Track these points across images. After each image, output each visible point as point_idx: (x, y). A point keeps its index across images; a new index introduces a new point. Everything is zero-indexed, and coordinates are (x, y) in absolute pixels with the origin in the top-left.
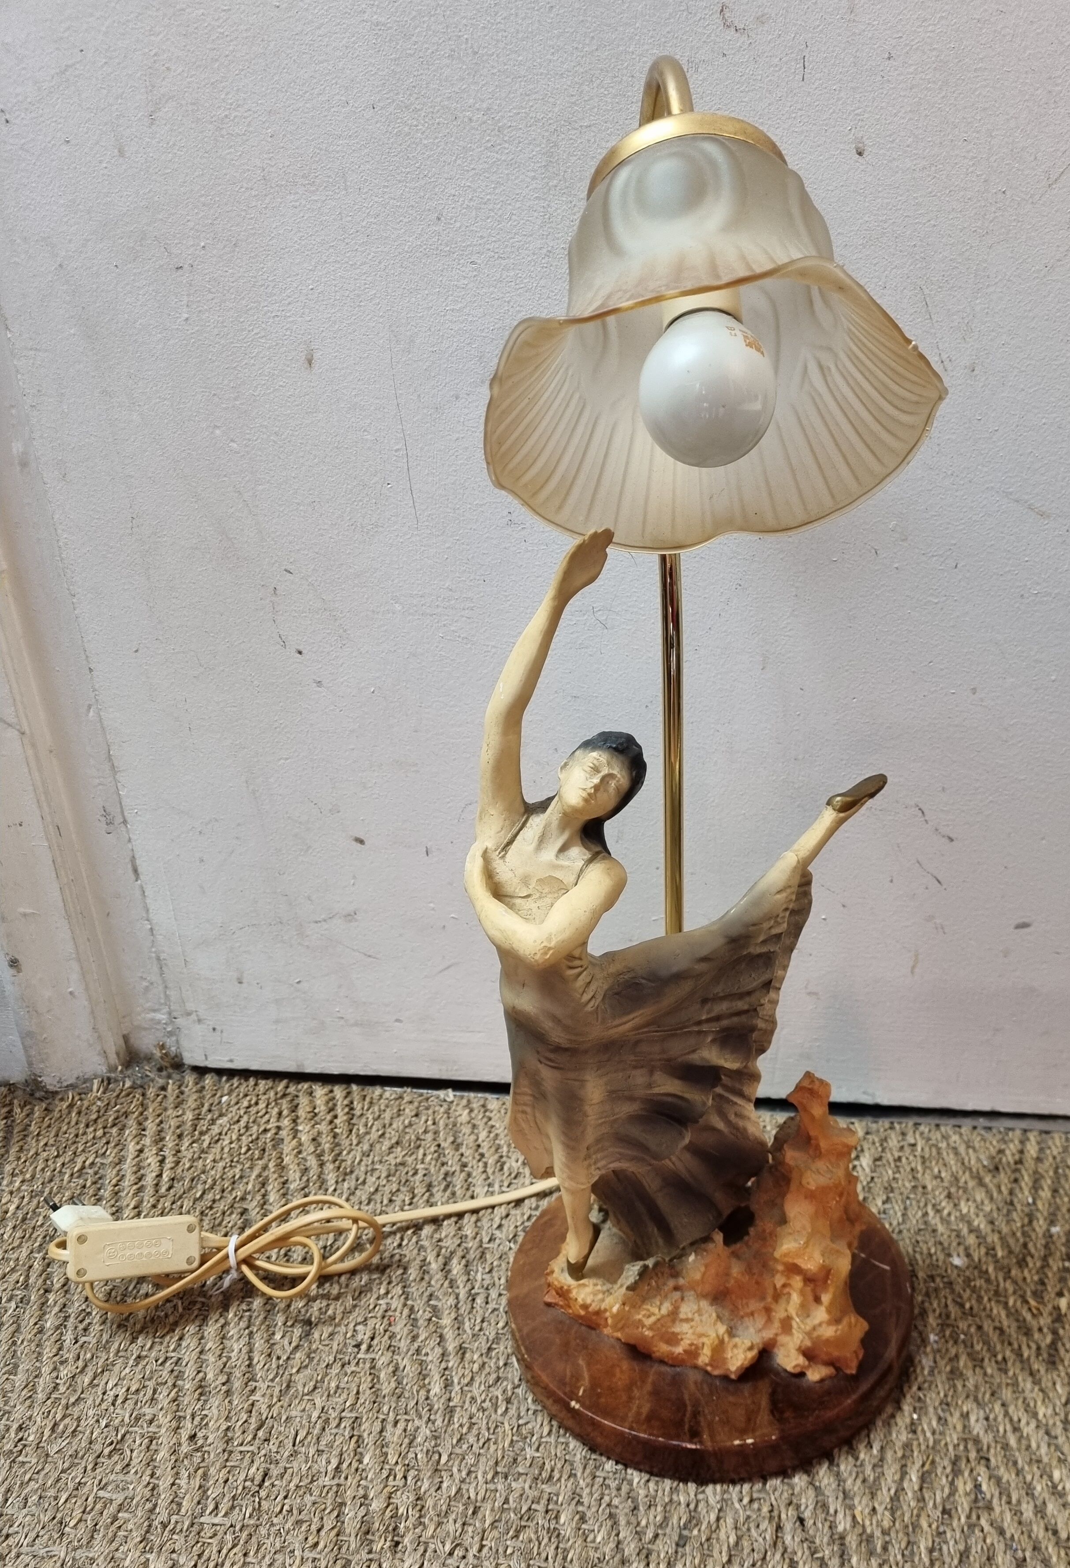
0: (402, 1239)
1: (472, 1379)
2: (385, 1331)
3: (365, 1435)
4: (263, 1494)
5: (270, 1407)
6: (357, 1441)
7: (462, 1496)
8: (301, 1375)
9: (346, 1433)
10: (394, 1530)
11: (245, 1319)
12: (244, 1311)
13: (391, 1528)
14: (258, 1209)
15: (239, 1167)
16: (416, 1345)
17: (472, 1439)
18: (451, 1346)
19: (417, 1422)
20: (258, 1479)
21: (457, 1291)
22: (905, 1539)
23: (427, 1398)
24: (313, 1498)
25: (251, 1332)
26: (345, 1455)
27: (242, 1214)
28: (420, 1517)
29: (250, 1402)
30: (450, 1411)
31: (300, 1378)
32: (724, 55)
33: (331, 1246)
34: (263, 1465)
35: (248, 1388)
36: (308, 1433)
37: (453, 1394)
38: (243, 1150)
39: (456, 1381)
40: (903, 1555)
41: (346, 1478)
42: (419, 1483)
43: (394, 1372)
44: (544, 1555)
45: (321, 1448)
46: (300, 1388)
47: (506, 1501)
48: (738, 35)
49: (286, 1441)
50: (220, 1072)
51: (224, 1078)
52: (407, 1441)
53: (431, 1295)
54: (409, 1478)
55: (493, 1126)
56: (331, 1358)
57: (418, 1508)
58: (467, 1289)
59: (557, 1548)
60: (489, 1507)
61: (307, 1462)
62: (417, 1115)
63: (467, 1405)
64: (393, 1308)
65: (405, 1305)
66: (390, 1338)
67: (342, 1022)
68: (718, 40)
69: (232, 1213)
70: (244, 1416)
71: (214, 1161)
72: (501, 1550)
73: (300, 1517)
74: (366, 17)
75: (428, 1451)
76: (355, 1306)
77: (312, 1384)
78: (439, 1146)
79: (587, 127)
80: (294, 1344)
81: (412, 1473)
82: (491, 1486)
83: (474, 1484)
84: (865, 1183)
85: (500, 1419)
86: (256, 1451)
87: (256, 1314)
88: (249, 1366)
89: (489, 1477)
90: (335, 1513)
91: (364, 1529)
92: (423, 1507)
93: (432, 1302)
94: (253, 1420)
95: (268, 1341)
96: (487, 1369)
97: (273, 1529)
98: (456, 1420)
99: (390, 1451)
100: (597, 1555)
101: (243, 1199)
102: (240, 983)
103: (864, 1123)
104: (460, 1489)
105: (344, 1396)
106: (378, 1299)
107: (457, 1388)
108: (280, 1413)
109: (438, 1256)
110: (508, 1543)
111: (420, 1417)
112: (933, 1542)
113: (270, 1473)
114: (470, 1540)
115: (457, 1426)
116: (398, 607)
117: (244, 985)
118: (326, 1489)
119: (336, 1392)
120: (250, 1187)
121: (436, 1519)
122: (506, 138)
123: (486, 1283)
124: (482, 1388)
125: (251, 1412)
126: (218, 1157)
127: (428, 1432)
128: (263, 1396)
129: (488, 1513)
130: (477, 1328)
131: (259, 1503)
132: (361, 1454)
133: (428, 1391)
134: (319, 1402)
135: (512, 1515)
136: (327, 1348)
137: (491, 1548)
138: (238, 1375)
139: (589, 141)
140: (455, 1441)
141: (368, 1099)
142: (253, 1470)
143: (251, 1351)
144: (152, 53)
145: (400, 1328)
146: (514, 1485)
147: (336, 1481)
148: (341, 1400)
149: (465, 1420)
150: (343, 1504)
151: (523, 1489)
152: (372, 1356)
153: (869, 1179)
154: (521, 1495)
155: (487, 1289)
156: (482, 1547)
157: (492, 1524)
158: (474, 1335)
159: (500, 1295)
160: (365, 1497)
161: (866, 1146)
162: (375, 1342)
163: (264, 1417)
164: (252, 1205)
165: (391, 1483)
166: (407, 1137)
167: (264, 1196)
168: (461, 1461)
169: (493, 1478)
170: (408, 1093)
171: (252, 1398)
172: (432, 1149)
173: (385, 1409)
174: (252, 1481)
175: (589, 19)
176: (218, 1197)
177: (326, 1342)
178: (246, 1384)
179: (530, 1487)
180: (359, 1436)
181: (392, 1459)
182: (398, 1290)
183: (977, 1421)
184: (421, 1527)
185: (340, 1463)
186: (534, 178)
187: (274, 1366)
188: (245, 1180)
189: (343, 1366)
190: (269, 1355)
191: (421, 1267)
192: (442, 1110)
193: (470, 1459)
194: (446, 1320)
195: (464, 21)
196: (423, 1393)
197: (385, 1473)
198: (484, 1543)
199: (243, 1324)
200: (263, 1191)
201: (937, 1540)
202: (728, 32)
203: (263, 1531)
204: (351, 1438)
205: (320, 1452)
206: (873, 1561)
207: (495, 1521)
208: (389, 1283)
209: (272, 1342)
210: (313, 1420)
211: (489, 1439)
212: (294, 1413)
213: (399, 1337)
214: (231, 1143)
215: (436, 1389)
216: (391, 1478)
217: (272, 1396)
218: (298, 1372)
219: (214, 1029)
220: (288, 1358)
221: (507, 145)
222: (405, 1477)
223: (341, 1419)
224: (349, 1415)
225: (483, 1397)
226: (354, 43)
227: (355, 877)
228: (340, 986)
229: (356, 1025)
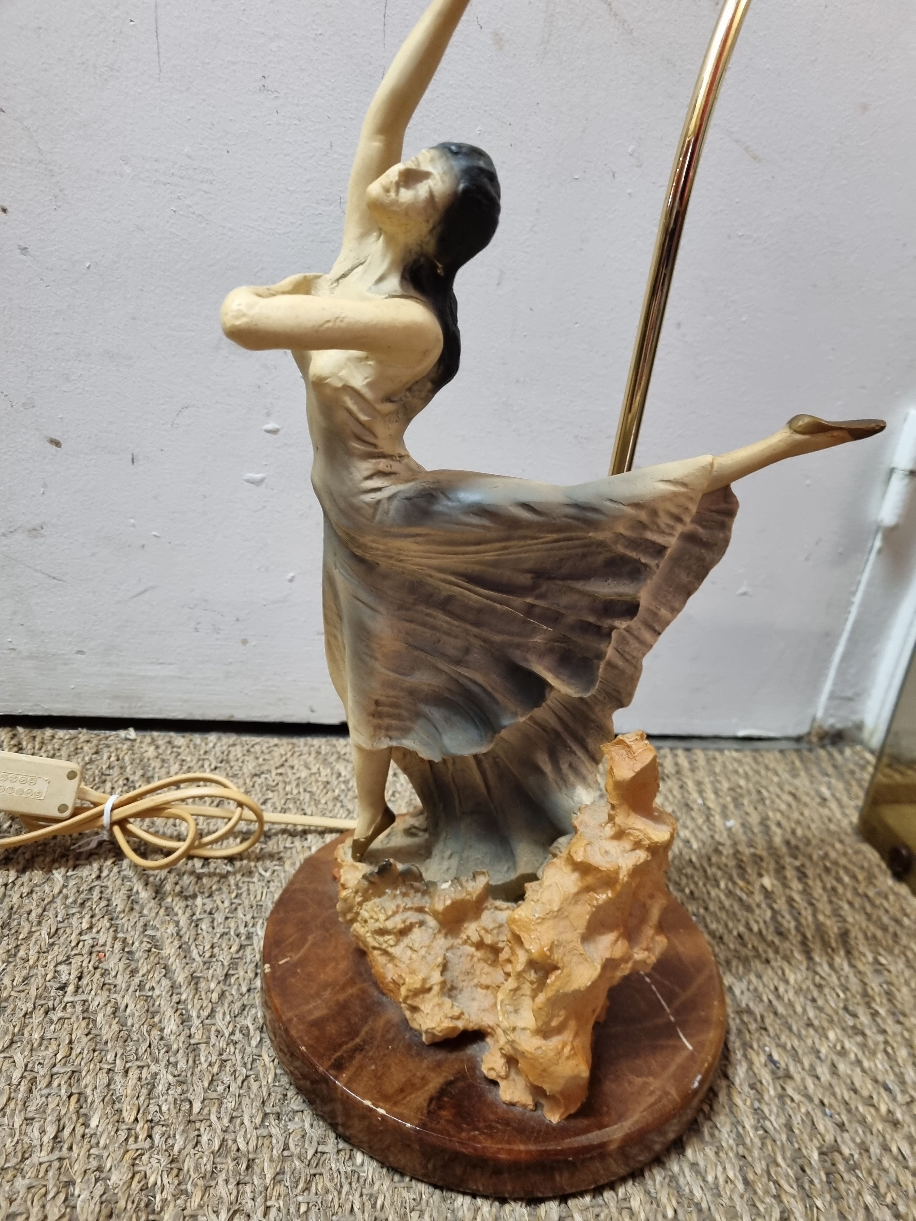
0: (100, 870)
1: (213, 1011)
2: (96, 968)
3: (88, 1091)
6: (78, 1101)
7: (229, 1149)
9: (63, 1092)
10: (147, 1206)
13: (142, 1205)
16: (137, 980)
17: (227, 1078)
18: (181, 977)
19: (154, 1068)
21: (176, 918)
23: (162, 1039)
24: (27, 1182)
26: (65, 1120)
28: (179, 1184)
30: (193, 1049)
36: (9, 1099)
37: (193, 1030)
39: (194, 1014)
41: (70, 1148)
42: (170, 1141)
43: (114, 1013)
44: (348, 1207)
45: (30, 1115)
47: (286, 1147)
52: (144, 1092)
53: (145, 925)
54: (157, 1138)
55: (183, 760)
56: (30, 1005)
57: (175, 1172)
58: (187, 915)
59: (361, 1195)
60: (266, 1157)
61: (12, 1136)
62: (96, 753)
63: (213, 1040)
64: (101, 942)
65: (115, 938)
66: (102, 975)
72: (292, 1210)
73: (12, 1209)
75: (175, 1099)
76: (53, 944)
78: (127, 779)
81: (158, 1131)
82: (263, 1132)
83: (242, 1132)
85: (255, 1051)
89: (258, 1120)
90: (62, 1196)
91: (105, 1212)
92: (180, 1170)
93: (147, 933)
96: (230, 998)
98: (203, 1059)
99: (126, 1107)
100: (412, 1196)
104: (224, 1140)
105: (53, 1047)
106: (80, 934)
107: (197, 1022)
109: (147, 884)
110: (300, 1198)
111: (157, 1061)
114: (251, 1202)
115: (205, 1065)
118: (43, 1168)
119: (40, 1045)
121: (201, 1182)
123: (208, 908)
124: (228, 1018)
127: (170, 1078)
129: (266, 1165)
130: (207, 955)
132: (85, 1115)
133: (162, 1030)
134: (19, 1059)
135: (297, 1163)
136: (23, 995)
137: (279, 1209)
140: (206, 1084)
141: (38, 740)
145: (112, 963)
146: (291, 1126)
147: (56, 1154)
148: (49, 1053)
149: (214, 1058)
150: (71, 1183)
151: (304, 1130)
152: (84, 997)
154: (303, 1136)
155: (211, 913)
156: (268, 1208)
157: (274, 1178)
158: (205, 963)
159: (227, 918)
160: (99, 1169)
162: (85, 981)
165: (132, 1145)
166: (90, 773)
168: (220, 1106)
169: (263, 1121)
170: (83, 734)
172: (121, 782)
173: (110, 1057)
177: (21, 988)
179: (312, 1126)
180: (80, 1094)
181: (128, 1116)
182: (105, 923)
184: (183, 1197)
185: (60, 1130)
189: (47, 1013)
191: (129, 897)
192: (125, 747)
193: (229, 1104)
194: (170, 950)
196: (155, 1033)
197: (123, 1135)
198: (269, 1203)
204: (69, 1097)
205: (29, 1120)
207: (278, 1174)
208: (92, 917)
210: (15, 1081)
211: (247, 1077)
213: (113, 973)
215: (171, 1025)
216: (132, 1140)
222: (150, 1136)
223: (52, 1076)
224: (62, 1071)
225: (230, 1029)
227: (45, 485)
228: (15, 613)
229: (31, 657)
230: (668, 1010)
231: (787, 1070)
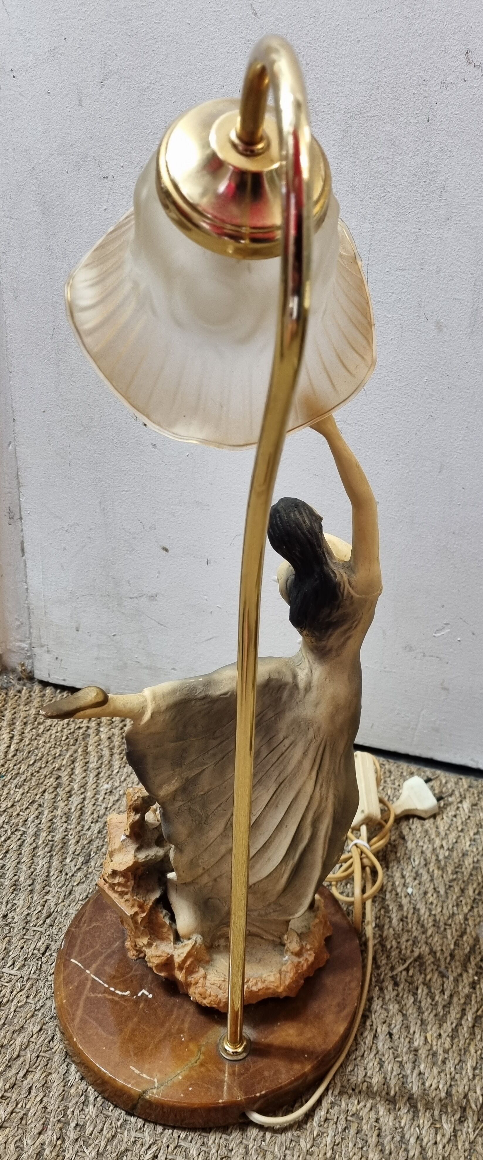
4: (44, 959)
5: (57, 905)
8: (79, 887)
11: (49, 846)
12: (49, 841)
14: (67, 777)
15: (60, 748)
20: (42, 950)
22: (458, 1058)
25: (52, 855)
27: (57, 779)
29: (44, 900)
31: (79, 889)
32: (465, 81)
34: (47, 942)
35: (45, 891)
38: (64, 738)
40: (455, 1068)
46: (78, 896)
48: (475, 69)
49: (64, 928)
50: (56, 686)
51: (58, 691)
67: (138, 665)
68: (462, 71)
69: (50, 777)
70: (39, 908)
71: (45, 742)
74: (242, 35)
77: (85, 894)
79: (371, 117)
80: (77, 867)
84: (464, 819)
86: (44, 932)
87: (56, 844)
88: (47, 876)
94: (44, 911)
95: (61, 862)
97: (47, 984)
101: (59, 769)
102: (78, 630)
103: (469, 780)
108: (62, 910)
112: (477, 1063)
113: (51, 947)
117: (80, 632)
120: (64, 762)
122: (320, 119)
125: (44, 906)
126: (47, 740)
128: (54, 897)
131: (41, 965)
136: (98, 873)
138: (39, 881)
139: (371, 125)
142: (40, 943)
143: (50, 867)
144: (108, 45)
153: (467, 817)
161: (468, 795)
163: (52, 911)
164: (64, 774)
167: (72, 769)
171: (46, 897)
174: (39, 950)
175: (382, 50)
176: (43, 766)
177: (98, 869)
178: (44, 888)
186: (334, 145)
187: (63, 879)
188: (62, 758)
190: (61, 871)
195: (303, 44)
199: (47, 849)
200: (72, 766)
201: (479, 1062)
202: (469, 66)
203: (41, 984)
206: (435, 1068)
209: (64, 863)
212: (71, 911)
214: (57, 732)
217: (59, 898)
218: (78, 885)
219: (57, 658)
220: (73, 875)
221: (319, 123)
226: (233, 50)
227: (159, 573)
228: (140, 642)
229: (147, 668)
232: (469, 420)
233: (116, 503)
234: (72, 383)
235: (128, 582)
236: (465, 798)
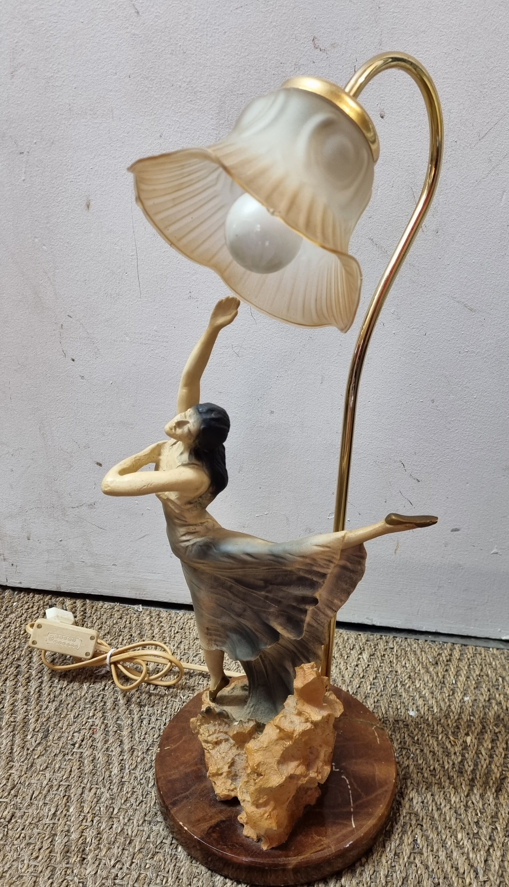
0: (105, 686)
1: (136, 766)
2: (90, 737)
3: (72, 795)
4: (10, 826)
5: (20, 777)
6: (67, 799)
7: (124, 833)
8: (40, 760)
9: (62, 794)
10: (83, 851)
11: (12, 726)
12: (12, 722)
13: (81, 850)
14: (26, 665)
15: (19, 641)
16: (107, 746)
17: (132, 800)
18: (126, 747)
19: (103, 790)
20: (8, 817)
21: (133, 716)
22: (373, 869)
23: (110, 776)
24: (38, 830)
25: (14, 734)
26: (60, 807)
27: (17, 668)
28: (98, 844)
29: (9, 774)
30: (122, 784)
31: (39, 761)
32: (314, 62)
33: (65, 687)
34: (12, 810)
35: (9, 766)
36: (40, 793)
37: (125, 775)
38: (22, 632)
39: (127, 767)
40: (371, 878)
41: (59, 820)
42: (100, 825)
43: (93, 760)
44: (167, 870)
45: (46, 802)
46: (38, 767)
47: (149, 837)
48: (321, 52)
49: (27, 797)
50: (14, 589)
51: (16, 593)
52: (96, 800)
53: (118, 718)
54: (95, 822)
55: (163, 626)
56: (58, 751)
57: (98, 839)
58: (138, 715)
59: (175, 866)
60: (139, 840)
61: (37, 809)
62: (121, 618)
63: (132, 781)
64: (96, 724)
65: (103, 723)
66: (92, 741)
67: (83, 564)
68: (311, 54)
69: (11, 667)
70: (4, 782)
71: (5, 637)
72: (143, 866)
73: (30, 841)
74: (128, 30)
75: (107, 806)
76: (75, 722)
77: (45, 765)
78: (131, 635)
79: (241, 94)
80: (37, 742)
81: (97, 818)
82: (141, 828)
83: (131, 827)
84: (364, 668)
85: (149, 789)
86: (9, 802)
87: (18, 724)
88: (10, 753)
89: (140, 823)
90: (50, 840)
91: (66, 849)
92: (101, 838)
93: (118, 722)
94: (9, 784)
95: (23, 739)
96: (145, 761)
97: (13, 847)
98: (125, 789)
99: (86, 805)
100: (197, 871)
101: (18, 659)
102: (29, 539)
103: (366, 635)
104: (123, 829)
105: (63, 773)
106: (88, 718)
107: (127, 771)
108: (25, 781)
109: (124, 696)
110: (147, 861)
111: (105, 787)
112: (388, 871)
113: (16, 815)
114: (126, 858)
115: (125, 792)
116: (127, 339)
117: (31, 541)
118: (47, 825)
119: (58, 770)
120: (23, 653)
121: (107, 845)
122: (198, 97)
123: (149, 713)
124: (142, 771)
125: (8, 779)
126: (7, 635)
127: (108, 795)
128: (17, 770)
129: (137, 843)
130: (142, 737)
131: (7, 832)
132: (69, 806)
133: (111, 772)
134: (48, 775)
135: (151, 845)
136: (56, 745)
137: (137, 864)
138: (4, 758)
139: (241, 101)
140: (123, 801)
141: (94, 608)
142: (6, 813)
143: (13, 745)
144: (15, 42)
145: (99, 736)
146: (154, 828)
147: (53, 821)
148: (61, 775)
149: (130, 789)
150: (55, 835)
151: (159, 831)
152: (81, 750)
153: (367, 666)
154: (158, 834)
155: (150, 716)
156: (132, 863)
157: (139, 850)
158: (140, 742)
159: (157, 719)
160: (68, 831)
161: (366, 648)
162: (84, 743)
163: (16, 783)
164: (23, 663)
165: (84, 823)
166: (114, 630)
167: (30, 658)
168: (125, 813)
169: (143, 823)
170: (117, 606)
171: (10, 771)
172: (127, 637)
173: (85, 781)
174: (5, 819)
175: (245, 39)
176: (5, 658)
177: (56, 742)
178: (8, 763)
179: (163, 830)
180: (69, 796)
181: (86, 810)
182: (100, 714)
183: (417, 803)
184: (98, 850)
185: (56, 811)
186: (212, 119)
187: (25, 754)
188: (21, 649)
189: (64, 755)
190: (23, 748)
191: (114, 702)
192: (135, 616)
193: (130, 812)
194: (125, 732)
195: (179, 36)
196: (107, 773)
197: (81, 818)
198: (134, 861)
199: (10, 729)
200: (30, 655)
201: (390, 870)
202: (316, 51)
203: (8, 848)
204: (64, 797)
205: (45, 804)
206: (353, 881)
207: (141, 848)
208: (95, 710)
209: (25, 740)
210: (44, 785)
211: (142, 801)
212: (33, 781)
213: (97, 741)
214: (15, 628)
215: (115, 771)
216: (85, 821)
217: (22, 771)
218: (38, 758)
219: (12, 565)
220: (34, 750)
221: (198, 101)
222: (92, 821)
223: (59, 786)
224: (64, 784)
225: (141, 777)
227: (95, 484)
228: (84, 544)
229: (91, 566)
230: (352, 805)
231: (422, 850)
232: (341, 339)
233: (53, 428)
234: (7, 328)
235: (70, 494)
236: (364, 650)
